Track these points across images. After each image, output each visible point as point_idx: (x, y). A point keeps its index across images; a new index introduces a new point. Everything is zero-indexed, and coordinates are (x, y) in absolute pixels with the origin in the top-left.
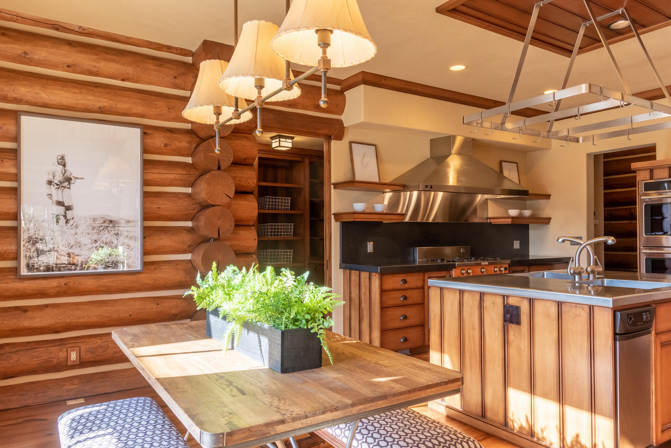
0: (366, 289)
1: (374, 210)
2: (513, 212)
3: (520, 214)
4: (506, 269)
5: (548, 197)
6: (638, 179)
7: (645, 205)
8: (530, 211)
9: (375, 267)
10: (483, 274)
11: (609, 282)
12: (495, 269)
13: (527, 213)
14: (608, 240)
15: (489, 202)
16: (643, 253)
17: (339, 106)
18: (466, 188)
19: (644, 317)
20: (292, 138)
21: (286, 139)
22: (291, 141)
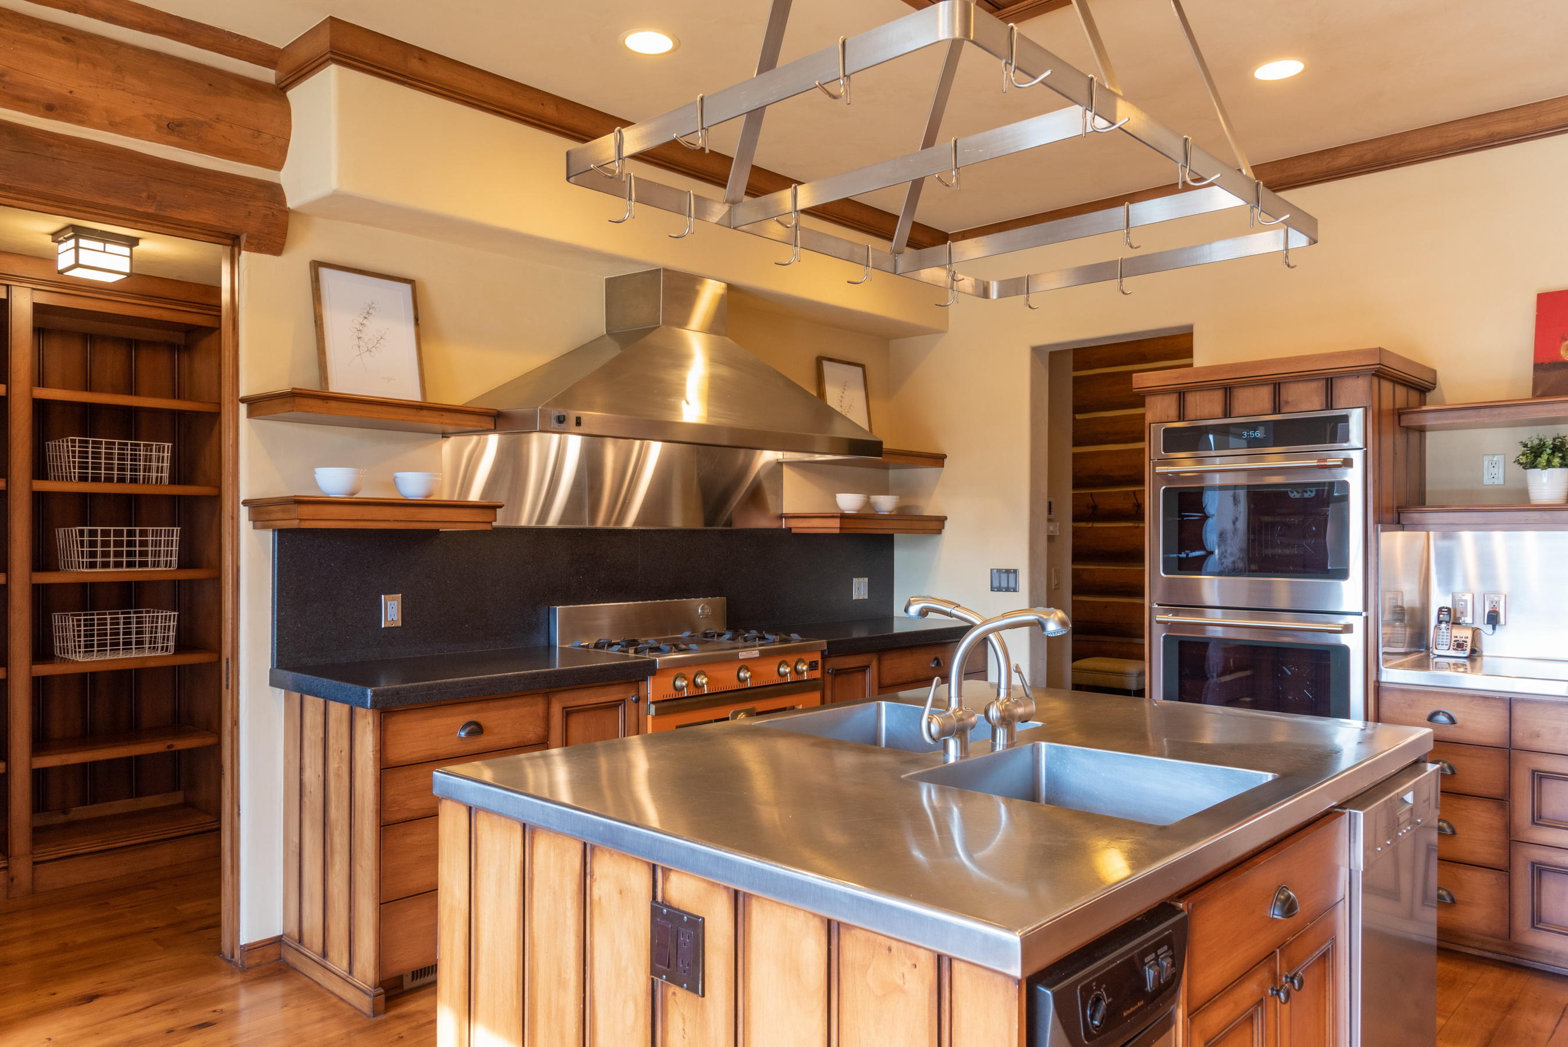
0: (341, 758)
1: (398, 491)
2: (849, 502)
3: (868, 504)
4: (813, 666)
5: (938, 460)
6: (1149, 418)
7: (1164, 490)
8: (895, 497)
9: (358, 688)
10: (743, 686)
11: (1054, 752)
12: (782, 670)
13: (886, 503)
14: (1046, 620)
15: (786, 471)
16: (1158, 622)
17: (266, 136)
18: (732, 431)
19: (1150, 974)
20: (133, 242)
21: (105, 242)
22: (126, 251)
